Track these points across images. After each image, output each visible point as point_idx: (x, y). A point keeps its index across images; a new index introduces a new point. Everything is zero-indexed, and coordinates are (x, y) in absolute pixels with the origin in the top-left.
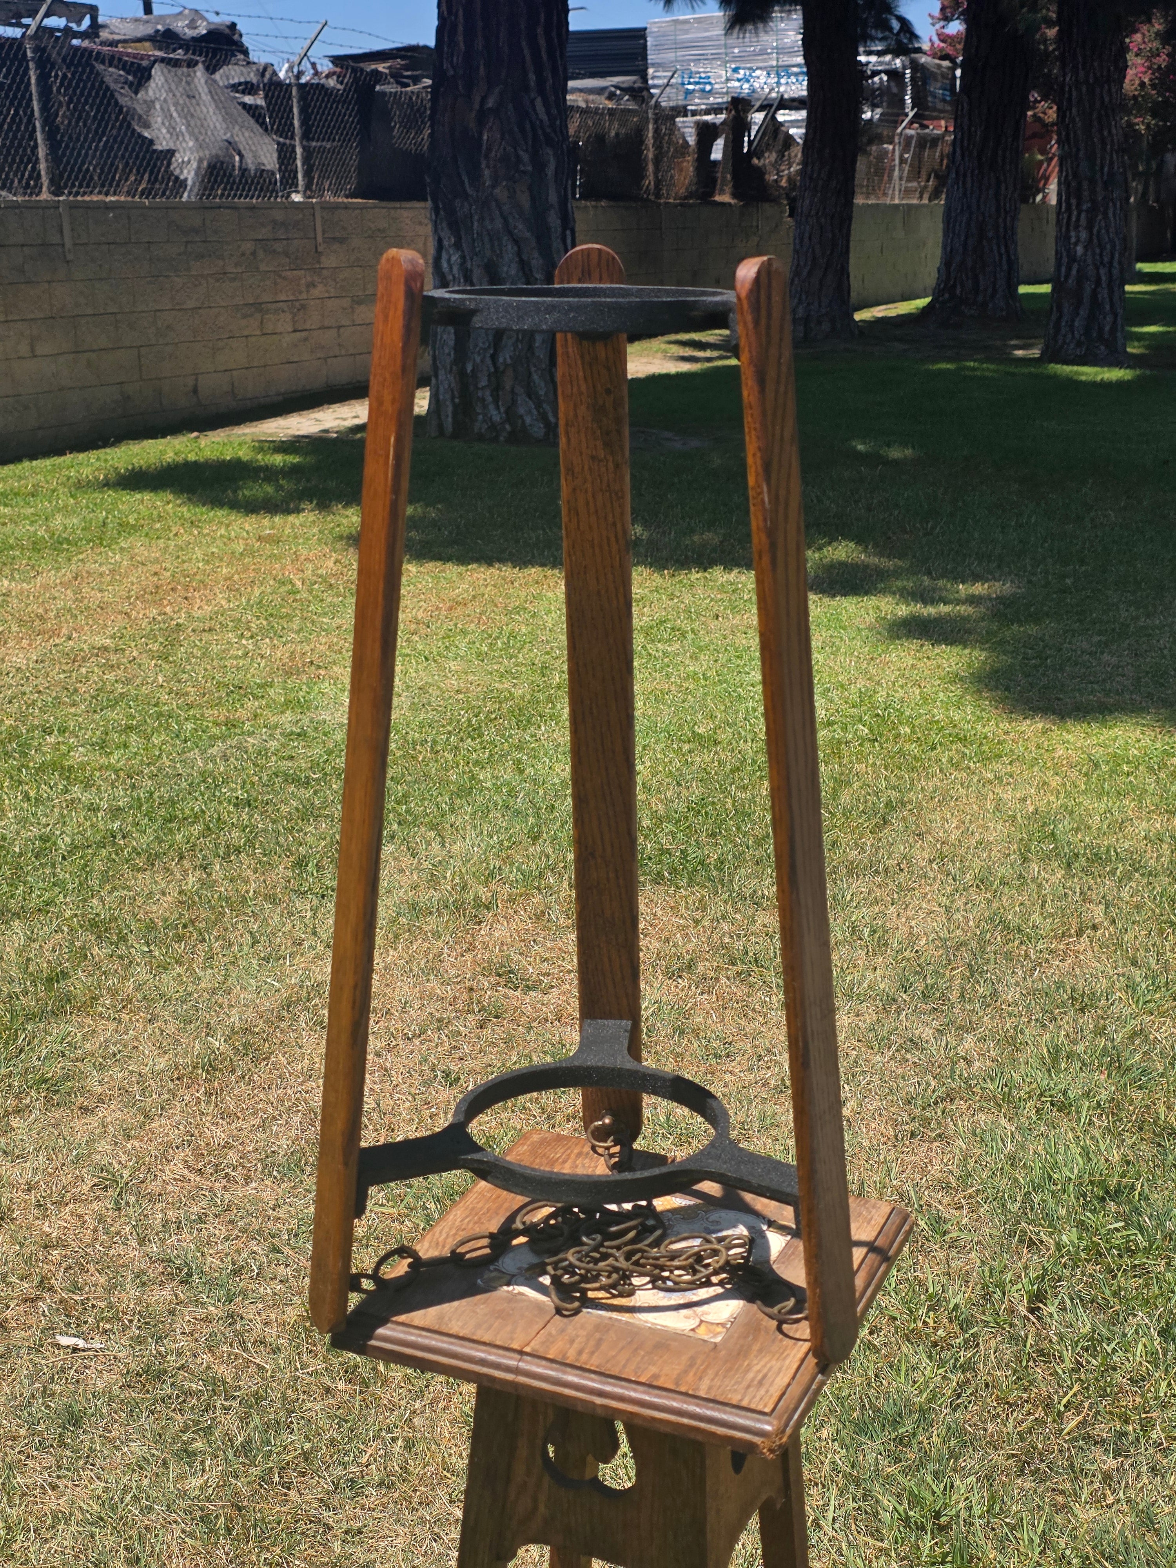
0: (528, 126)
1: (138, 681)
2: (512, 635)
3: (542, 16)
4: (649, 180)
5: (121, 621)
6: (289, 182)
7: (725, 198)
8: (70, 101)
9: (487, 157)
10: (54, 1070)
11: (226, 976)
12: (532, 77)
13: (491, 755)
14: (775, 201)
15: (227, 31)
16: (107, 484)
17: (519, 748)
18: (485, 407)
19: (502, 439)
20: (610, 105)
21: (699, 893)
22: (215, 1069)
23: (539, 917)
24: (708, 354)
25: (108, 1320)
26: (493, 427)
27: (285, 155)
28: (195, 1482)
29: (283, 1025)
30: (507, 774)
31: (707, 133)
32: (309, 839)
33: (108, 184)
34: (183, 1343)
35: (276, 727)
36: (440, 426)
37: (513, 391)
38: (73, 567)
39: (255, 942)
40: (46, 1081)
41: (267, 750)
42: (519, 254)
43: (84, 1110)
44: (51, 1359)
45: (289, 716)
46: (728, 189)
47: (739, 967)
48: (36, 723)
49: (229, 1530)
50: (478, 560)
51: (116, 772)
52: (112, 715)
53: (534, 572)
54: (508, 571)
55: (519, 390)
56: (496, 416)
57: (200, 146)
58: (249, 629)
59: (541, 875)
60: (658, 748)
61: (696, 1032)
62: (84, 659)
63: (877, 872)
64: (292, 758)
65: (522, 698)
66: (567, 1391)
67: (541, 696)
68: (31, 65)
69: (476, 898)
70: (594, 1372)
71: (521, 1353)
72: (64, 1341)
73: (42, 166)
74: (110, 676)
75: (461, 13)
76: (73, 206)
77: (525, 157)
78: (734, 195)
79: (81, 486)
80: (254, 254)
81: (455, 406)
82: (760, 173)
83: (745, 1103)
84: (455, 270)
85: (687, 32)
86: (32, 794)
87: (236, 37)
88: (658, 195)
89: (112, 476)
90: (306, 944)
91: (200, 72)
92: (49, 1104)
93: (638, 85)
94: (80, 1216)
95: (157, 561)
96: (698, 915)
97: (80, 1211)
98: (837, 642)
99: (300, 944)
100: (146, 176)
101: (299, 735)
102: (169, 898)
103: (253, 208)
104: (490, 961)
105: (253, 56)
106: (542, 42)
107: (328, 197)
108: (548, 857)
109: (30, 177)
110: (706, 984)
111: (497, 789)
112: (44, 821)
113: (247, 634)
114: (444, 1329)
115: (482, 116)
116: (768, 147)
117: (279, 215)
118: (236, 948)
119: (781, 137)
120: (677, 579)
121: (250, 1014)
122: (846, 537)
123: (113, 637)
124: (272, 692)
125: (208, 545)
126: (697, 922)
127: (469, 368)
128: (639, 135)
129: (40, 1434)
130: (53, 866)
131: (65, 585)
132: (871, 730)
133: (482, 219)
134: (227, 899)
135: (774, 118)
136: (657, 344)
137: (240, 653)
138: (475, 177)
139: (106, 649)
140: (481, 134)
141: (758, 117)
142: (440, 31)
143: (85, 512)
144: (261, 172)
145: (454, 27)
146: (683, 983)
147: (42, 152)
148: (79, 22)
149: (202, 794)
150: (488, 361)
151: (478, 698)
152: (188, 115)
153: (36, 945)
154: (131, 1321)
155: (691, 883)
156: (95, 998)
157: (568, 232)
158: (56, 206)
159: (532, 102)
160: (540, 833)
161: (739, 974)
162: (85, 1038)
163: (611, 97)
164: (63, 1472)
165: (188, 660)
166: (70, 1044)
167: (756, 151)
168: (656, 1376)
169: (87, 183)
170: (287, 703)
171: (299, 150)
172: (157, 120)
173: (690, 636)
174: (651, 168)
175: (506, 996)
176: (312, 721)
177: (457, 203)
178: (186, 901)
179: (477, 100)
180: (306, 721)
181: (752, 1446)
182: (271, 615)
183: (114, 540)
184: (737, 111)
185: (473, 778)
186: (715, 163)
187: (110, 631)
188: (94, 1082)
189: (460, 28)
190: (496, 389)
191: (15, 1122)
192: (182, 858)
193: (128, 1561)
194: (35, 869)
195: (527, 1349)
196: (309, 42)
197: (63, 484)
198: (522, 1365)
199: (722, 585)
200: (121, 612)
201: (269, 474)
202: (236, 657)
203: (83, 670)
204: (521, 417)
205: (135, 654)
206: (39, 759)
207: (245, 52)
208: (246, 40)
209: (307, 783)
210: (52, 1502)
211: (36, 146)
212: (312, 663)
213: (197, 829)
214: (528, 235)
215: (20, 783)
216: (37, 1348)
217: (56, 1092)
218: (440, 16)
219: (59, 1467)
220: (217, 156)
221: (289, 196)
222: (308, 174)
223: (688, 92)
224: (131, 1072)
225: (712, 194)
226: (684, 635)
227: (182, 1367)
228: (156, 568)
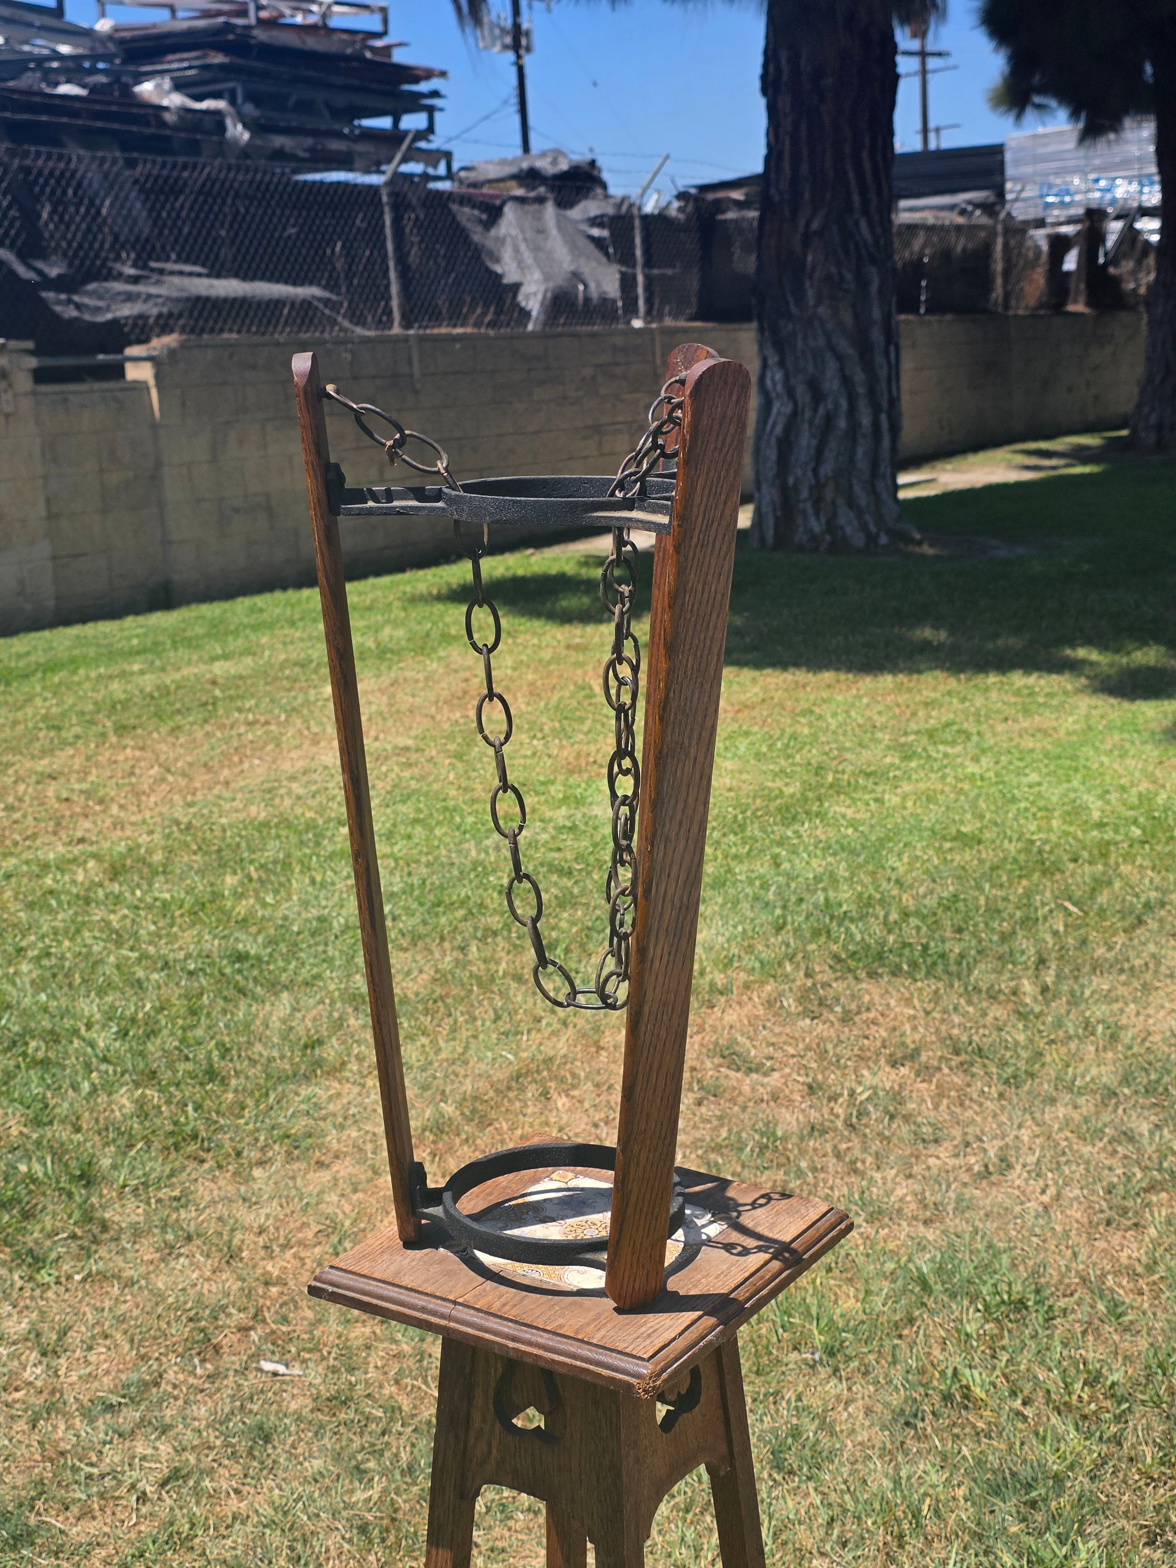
0: (852, 247)
1: (431, 778)
2: (794, 737)
3: (867, 140)
4: (998, 292)
5: (427, 723)
6: (631, 309)
7: (1078, 307)
8: (422, 240)
9: (811, 277)
10: (299, 1126)
11: (466, 1048)
12: (856, 199)
13: (751, 850)
14: (1133, 308)
15: (587, 168)
16: (440, 598)
17: (780, 844)
18: (806, 518)
19: (822, 549)
20: (960, 220)
21: (934, 985)
22: (442, 1132)
23: (770, 1004)
24: (1054, 462)
25: (310, 1351)
26: (814, 538)
27: (627, 283)
28: (359, 1496)
29: (511, 1095)
30: (762, 868)
31: (1060, 245)
32: (564, 925)
33: (456, 317)
34: (372, 1374)
35: (551, 820)
36: (762, 539)
37: (834, 503)
38: (393, 675)
39: (498, 1018)
40: (288, 1137)
41: (537, 842)
42: (842, 369)
43: (320, 1164)
44: (253, 1380)
45: (564, 811)
46: (1082, 299)
47: (963, 1057)
48: (333, 815)
49: (383, 1540)
50: (773, 665)
51: (396, 860)
52: (403, 809)
53: (828, 676)
54: (800, 676)
55: (840, 501)
56: (817, 526)
57: (547, 278)
58: (541, 730)
59: (780, 964)
60: (919, 846)
61: (907, 1118)
62: (386, 758)
63: (1122, 971)
64: (559, 850)
65: (792, 796)
66: (487, 1336)
67: (810, 794)
68: (387, 209)
69: (712, 984)
70: (511, 1321)
71: (455, 1303)
72: (268, 1366)
73: (395, 303)
74: (407, 774)
75: (787, 142)
76: (422, 339)
77: (849, 276)
78: (1088, 304)
79: (415, 600)
80: (594, 378)
81: (777, 519)
82: (1116, 281)
83: (944, 1187)
84: (779, 387)
85: (1046, 145)
86: (318, 878)
87: (595, 173)
88: (1006, 306)
89: (444, 591)
90: (544, 1022)
91: (550, 210)
92: (290, 1158)
93: (992, 199)
94: (302, 1259)
95: (469, 668)
96: (930, 1007)
97: (302, 1254)
98: (1127, 745)
99: (539, 1021)
100: (492, 309)
101: (570, 828)
102: (425, 976)
103: (593, 335)
104: (716, 1043)
105: (613, 190)
106: (867, 165)
107: (669, 322)
108: (788, 945)
109: (383, 313)
110: (925, 1072)
111: (751, 882)
112: (324, 903)
113: (539, 735)
114: (397, 1281)
115: (807, 238)
116: (1126, 256)
117: (618, 341)
118: (479, 1023)
119: (1139, 246)
120: (971, 684)
121: (482, 1085)
122: (1158, 641)
123: (416, 737)
124: (552, 789)
125: (519, 654)
126: (927, 1013)
127: (791, 481)
128: (986, 249)
129: (234, 1446)
130: (326, 944)
131: (382, 691)
132: (1144, 830)
133: (805, 338)
134: (478, 978)
135: (1131, 227)
136: (1002, 454)
137: (529, 753)
138: (800, 298)
139: (407, 749)
140: (805, 256)
141: (1115, 228)
142: (768, 160)
143: (413, 624)
144: (604, 300)
145: (781, 153)
146: (903, 1071)
147: (394, 289)
148: (435, 167)
149: (471, 882)
150: (810, 474)
151: (748, 796)
152: (536, 249)
153: (299, 1015)
154: (329, 1353)
155: (928, 974)
156: (343, 1064)
157: (892, 348)
158: (406, 339)
159: (857, 223)
160: (785, 923)
161: (962, 1064)
162: (330, 1099)
163: (963, 212)
164: (249, 1480)
165: (480, 760)
166: (315, 1104)
167: (1114, 259)
168: (561, 1326)
169: (436, 317)
170: (566, 798)
171: (640, 279)
172: (507, 255)
173: (975, 738)
174: (999, 281)
175: (727, 1077)
176: (584, 815)
177: (782, 323)
178: (441, 978)
179: (802, 223)
180: (579, 816)
181: (630, 1386)
182: (566, 718)
183: (434, 649)
184: (1092, 222)
185: (729, 871)
186: (1068, 274)
187: (413, 733)
188: (332, 1139)
189: (787, 156)
190: (818, 502)
191: (257, 1172)
192: (442, 939)
193: (290, 1559)
194: (310, 946)
195: (460, 1300)
196: (650, 176)
197: (399, 599)
198: (454, 1313)
199: (1019, 690)
200: (426, 716)
201: (588, 585)
202: (525, 757)
203: (384, 769)
204: (842, 528)
205: (434, 753)
206: (330, 849)
207: (604, 186)
208: (606, 176)
209: (569, 873)
210: (234, 1504)
211: (388, 286)
212: (595, 762)
213: (461, 913)
214: (851, 351)
215: (309, 869)
216: (243, 1372)
217: (296, 1148)
218: (769, 146)
219: (245, 1476)
220: (560, 287)
221: (628, 322)
222: (649, 301)
223: (1048, 206)
224: (367, 1132)
225: (1063, 303)
226: (968, 737)
227: (368, 1396)
228: (467, 674)
